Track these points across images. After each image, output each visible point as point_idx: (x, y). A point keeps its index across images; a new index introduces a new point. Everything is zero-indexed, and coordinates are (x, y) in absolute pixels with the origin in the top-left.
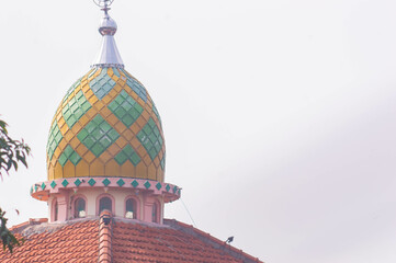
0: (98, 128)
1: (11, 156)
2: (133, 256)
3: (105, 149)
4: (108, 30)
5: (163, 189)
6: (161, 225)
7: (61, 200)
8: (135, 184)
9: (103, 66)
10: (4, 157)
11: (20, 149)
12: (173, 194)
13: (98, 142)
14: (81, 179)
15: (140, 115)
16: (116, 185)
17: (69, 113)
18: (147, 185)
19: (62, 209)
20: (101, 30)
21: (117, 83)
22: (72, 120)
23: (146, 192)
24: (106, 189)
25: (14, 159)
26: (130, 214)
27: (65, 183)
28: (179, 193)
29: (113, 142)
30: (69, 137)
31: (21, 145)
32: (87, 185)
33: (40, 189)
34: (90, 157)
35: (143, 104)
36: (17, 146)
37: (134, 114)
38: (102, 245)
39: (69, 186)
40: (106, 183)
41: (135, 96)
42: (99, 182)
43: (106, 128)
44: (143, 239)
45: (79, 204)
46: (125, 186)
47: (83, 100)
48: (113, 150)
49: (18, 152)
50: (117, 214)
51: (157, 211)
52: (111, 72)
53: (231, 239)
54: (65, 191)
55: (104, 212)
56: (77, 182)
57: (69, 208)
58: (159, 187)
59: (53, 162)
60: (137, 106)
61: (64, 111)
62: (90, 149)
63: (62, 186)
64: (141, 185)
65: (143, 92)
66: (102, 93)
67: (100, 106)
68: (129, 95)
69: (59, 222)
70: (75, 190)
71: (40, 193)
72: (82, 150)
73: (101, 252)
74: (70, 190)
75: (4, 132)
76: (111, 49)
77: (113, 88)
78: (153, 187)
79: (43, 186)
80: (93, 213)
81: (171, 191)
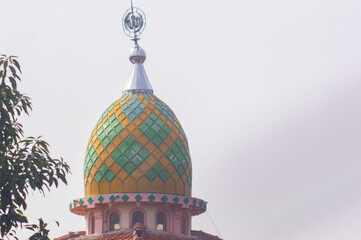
0: (130, 148)
1: (51, 174)
3: (137, 167)
4: (138, 59)
5: (190, 203)
6: (189, 236)
7: (97, 214)
8: (164, 199)
9: (133, 91)
10: (45, 174)
11: (60, 167)
12: (200, 207)
13: (130, 161)
14: (115, 195)
15: (168, 135)
16: (147, 200)
17: (103, 135)
18: (176, 199)
19: (99, 223)
20: (131, 58)
21: (147, 107)
22: (107, 141)
23: (175, 206)
24: (138, 204)
25: (55, 176)
26: (160, 227)
27: (101, 199)
28: (205, 206)
29: (144, 160)
30: (103, 157)
31: (60, 163)
32: (120, 200)
33: (78, 205)
34: (123, 175)
35: (171, 126)
36: (56, 165)
37: (163, 136)
39: (104, 202)
40: (138, 198)
41: (164, 118)
42: (132, 198)
43: (137, 148)
45: (112, 218)
46: (156, 201)
47: (116, 123)
48: (144, 168)
49: (58, 170)
50: (149, 226)
51: (186, 223)
52: (141, 97)
54: (101, 206)
55: (137, 225)
56: (112, 198)
57: (104, 222)
58: (186, 201)
59: (90, 180)
60: (166, 128)
61: (99, 133)
62: (123, 168)
63: (98, 202)
64: (170, 199)
65: (170, 115)
66: (133, 116)
67: (131, 128)
68: (158, 117)
69: (96, 234)
70: (110, 205)
71: (78, 208)
72: (116, 168)
74: (106, 205)
75: (46, 151)
76: (141, 76)
77: (143, 112)
78: (181, 202)
79: (81, 202)
80: (127, 226)
81: (197, 205)
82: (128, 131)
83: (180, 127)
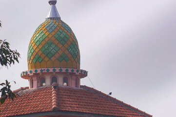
0: (50, 46)
1: (11, 58)
2: (67, 102)
3: (53, 55)
4: (53, 2)
5: (80, 72)
6: (79, 88)
7: (34, 79)
8: (67, 70)
9: (51, 18)
10: (8, 58)
11: (15, 55)
12: (84, 74)
13: (50, 52)
14: (43, 69)
15: (68, 39)
16: (59, 71)
17: (37, 40)
18: (73, 71)
19: (35, 83)
20: (50, 2)
21: (58, 26)
22: (38, 43)
23: (72, 74)
24: (54, 73)
25: (13, 59)
26: (65, 84)
27: (36, 71)
28: (87, 74)
29: (57, 52)
30: (37, 51)
31: (16, 53)
32: (45, 71)
33: (25, 74)
34: (46, 59)
35: (69, 35)
36: (14, 53)
38: (53, 98)
39: (38, 72)
40: (54, 70)
41: (66, 31)
42: (51, 70)
43: (53, 46)
44: (71, 95)
45: (42, 80)
46: (63, 71)
47: (43, 34)
48: (57, 56)
49: (14, 56)
50: (59, 84)
51: (78, 82)
52: (55, 21)
53: (111, 94)
54: (36, 74)
55: (54, 83)
56: (41, 71)
57: (38, 82)
58: (78, 71)
59: (31, 62)
60: (67, 36)
61: (34, 39)
62: (47, 55)
63: (34, 72)
64: (70, 71)
65: (69, 30)
66: (51, 30)
67: (50, 36)
68: (63, 31)
69: (34, 88)
70: (41, 74)
71: (25, 76)
72: (43, 56)
73: (53, 101)
74: (38, 74)
75: (8, 47)
76: (54, 10)
77: (56, 28)
78: (75, 72)
79: (27, 73)
80: (49, 84)
81: (83, 73)
82: (49, 37)
83: (74, 35)
